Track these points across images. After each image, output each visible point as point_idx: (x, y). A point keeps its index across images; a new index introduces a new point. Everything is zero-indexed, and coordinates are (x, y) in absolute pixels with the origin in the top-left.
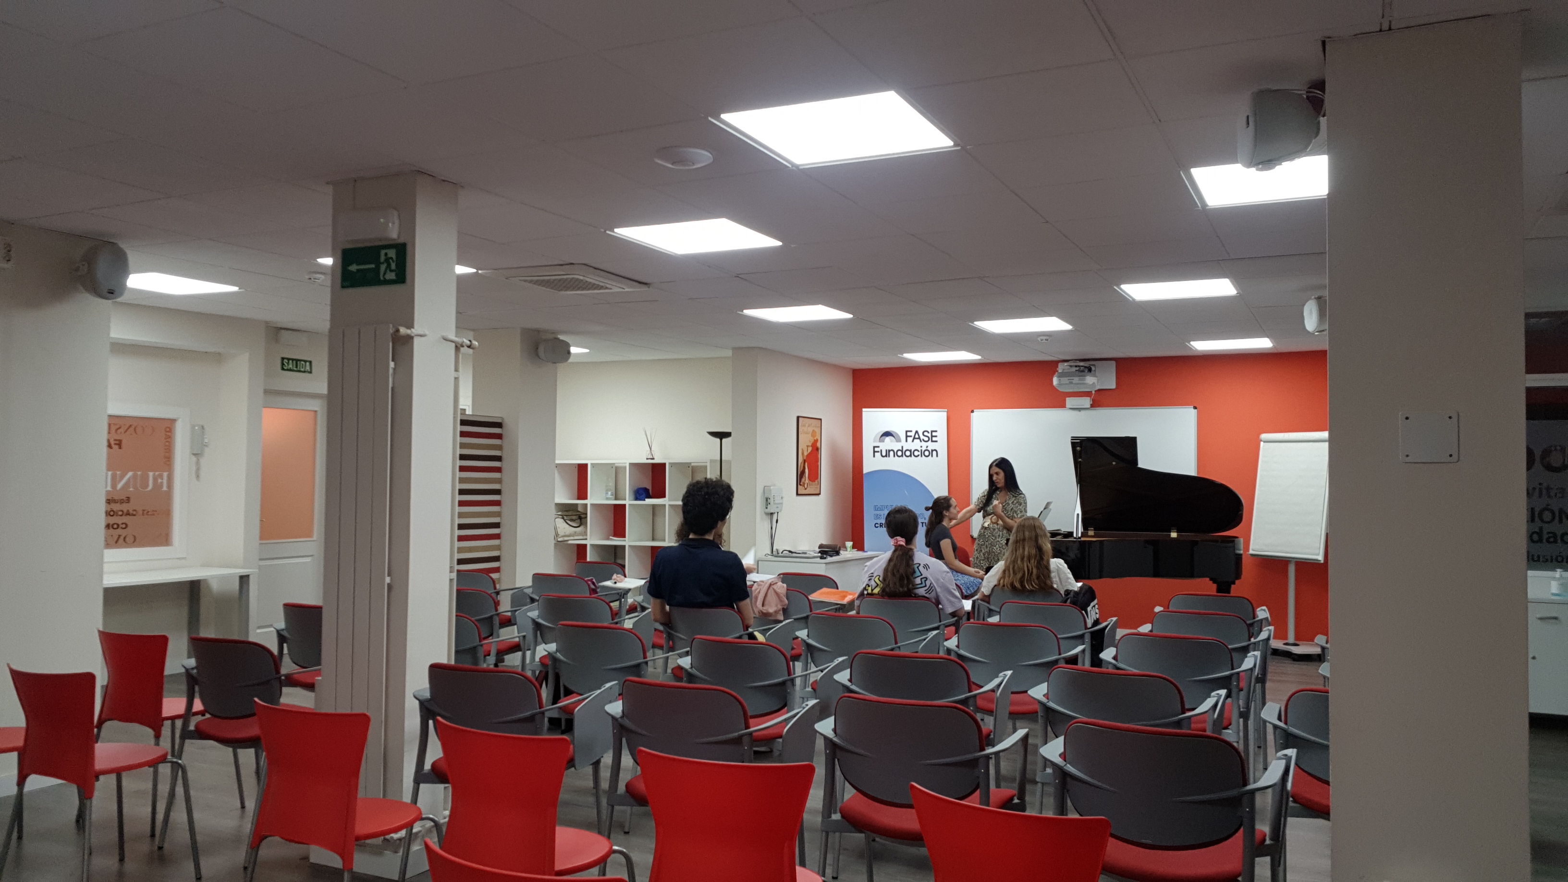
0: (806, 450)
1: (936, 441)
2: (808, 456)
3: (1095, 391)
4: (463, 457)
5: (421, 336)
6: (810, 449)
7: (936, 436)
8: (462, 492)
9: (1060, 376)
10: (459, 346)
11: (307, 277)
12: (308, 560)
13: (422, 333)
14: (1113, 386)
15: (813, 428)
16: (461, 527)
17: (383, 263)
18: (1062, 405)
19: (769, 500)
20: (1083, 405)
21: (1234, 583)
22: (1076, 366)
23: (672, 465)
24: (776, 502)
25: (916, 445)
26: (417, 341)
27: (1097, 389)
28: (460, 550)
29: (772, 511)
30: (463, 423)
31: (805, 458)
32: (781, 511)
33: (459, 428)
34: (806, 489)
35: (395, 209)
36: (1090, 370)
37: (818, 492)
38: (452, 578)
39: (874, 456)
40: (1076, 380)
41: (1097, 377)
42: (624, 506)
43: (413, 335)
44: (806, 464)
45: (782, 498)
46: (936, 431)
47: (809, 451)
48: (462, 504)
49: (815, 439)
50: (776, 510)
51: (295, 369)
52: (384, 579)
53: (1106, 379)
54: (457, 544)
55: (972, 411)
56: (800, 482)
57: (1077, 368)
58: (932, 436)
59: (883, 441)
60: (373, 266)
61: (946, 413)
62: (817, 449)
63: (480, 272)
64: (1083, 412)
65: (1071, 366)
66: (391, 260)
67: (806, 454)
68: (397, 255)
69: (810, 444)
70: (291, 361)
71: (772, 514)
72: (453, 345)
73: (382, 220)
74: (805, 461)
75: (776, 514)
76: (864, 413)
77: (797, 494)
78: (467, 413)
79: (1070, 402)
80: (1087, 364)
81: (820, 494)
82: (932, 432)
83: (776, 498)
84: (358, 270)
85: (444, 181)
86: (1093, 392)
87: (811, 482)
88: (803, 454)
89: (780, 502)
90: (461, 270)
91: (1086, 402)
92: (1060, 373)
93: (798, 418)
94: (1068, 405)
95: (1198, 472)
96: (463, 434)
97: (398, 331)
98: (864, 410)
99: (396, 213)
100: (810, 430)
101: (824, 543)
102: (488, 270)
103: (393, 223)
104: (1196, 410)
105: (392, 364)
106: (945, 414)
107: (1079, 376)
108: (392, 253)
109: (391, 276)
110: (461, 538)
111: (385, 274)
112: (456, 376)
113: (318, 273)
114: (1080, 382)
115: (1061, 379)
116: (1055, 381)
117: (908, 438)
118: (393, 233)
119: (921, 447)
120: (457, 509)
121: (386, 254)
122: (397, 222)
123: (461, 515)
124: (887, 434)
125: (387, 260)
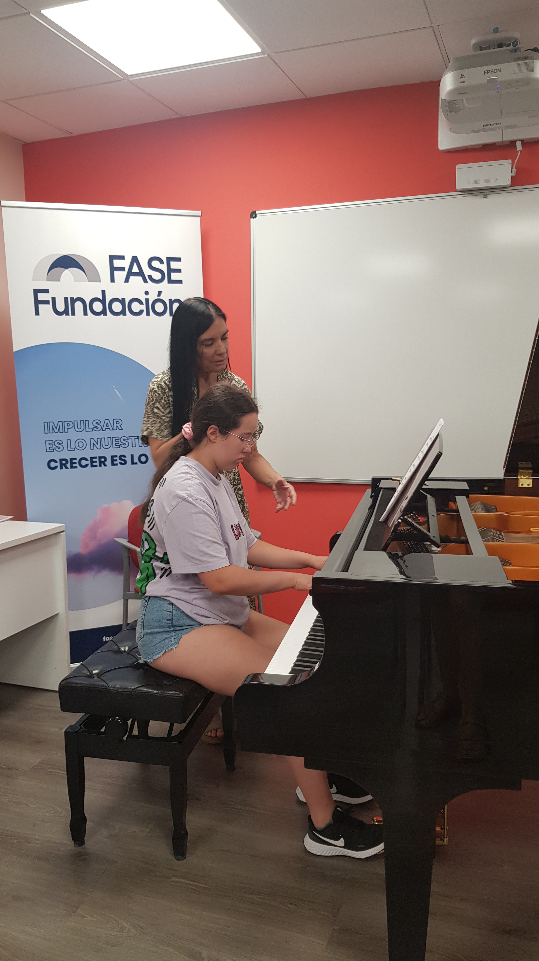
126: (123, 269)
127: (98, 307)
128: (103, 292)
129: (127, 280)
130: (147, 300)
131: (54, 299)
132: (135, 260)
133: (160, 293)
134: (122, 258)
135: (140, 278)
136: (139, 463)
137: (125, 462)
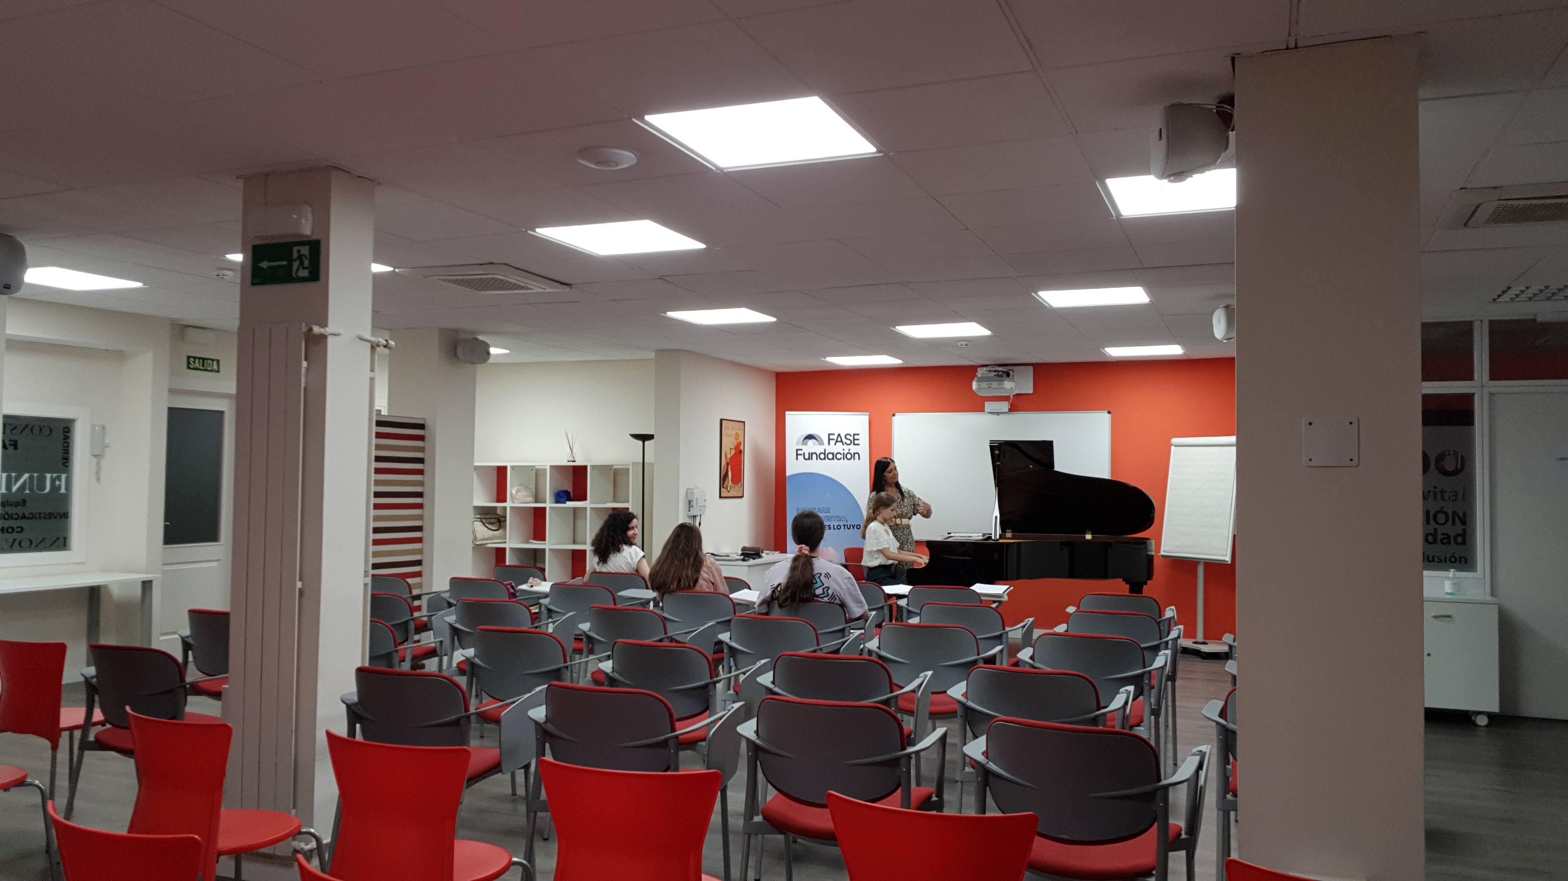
0: (729, 453)
1: (858, 445)
2: (731, 458)
3: (1013, 396)
4: (378, 459)
5: (335, 335)
6: (733, 452)
7: (858, 440)
8: (377, 495)
9: (977, 382)
10: (374, 345)
11: (216, 273)
12: (215, 564)
13: (336, 332)
14: (1031, 391)
15: (736, 431)
16: (376, 530)
17: (295, 260)
18: (981, 409)
19: (691, 503)
20: (1001, 410)
21: (1146, 584)
22: (995, 371)
23: (593, 467)
24: (699, 505)
25: (839, 448)
26: (330, 340)
27: (1015, 393)
28: (375, 554)
29: (695, 514)
30: (379, 423)
31: (728, 461)
32: (703, 514)
33: (375, 429)
34: (729, 492)
35: (311, 206)
36: (1008, 375)
37: (742, 496)
38: (366, 583)
39: (797, 459)
40: (995, 384)
41: (1015, 382)
42: (545, 509)
43: (327, 334)
44: (729, 466)
45: (705, 501)
46: (858, 434)
47: (732, 454)
48: (377, 507)
49: (739, 442)
50: (699, 514)
51: (202, 368)
52: (295, 585)
53: (1023, 384)
54: (372, 548)
55: (894, 415)
56: (723, 485)
57: (996, 373)
58: (854, 439)
59: (806, 444)
60: (285, 263)
61: (868, 416)
62: (740, 452)
63: (397, 270)
64: (1001, 416)
65: (990, 371)
66: (304, 258)
67: (729, 456)
68: (310, 253)
69: (733, 447)
70: (197, 360)
71: (694, 517)
72: (369, 345)
73: (295, 216)
74: (728, 464)
75: (699, 516)
76: (787, 416)
77: (721, 497)
78: (383, 413)
79: (989, 406)
80: (1005, 369)
81: (743, 497)
82: (854, 435)
83: (699, 501)
84: (270, 268)
85: (360, 177)
86: (1011, 397)
87: (734, 485)
88: (726, 456)
89: (704, 504)
90: (377, 268)
91: (1005, 406)
92: (982, 377)
93: (721, 420)
94: (986, 410)
95: (1112, 477)
96: (379, 435)
97: (311, 330)
98: (787, 413)
99: (309, 209)
100: (734, 432)
101: (747, 545)
102: (404, 268)
103: (307, 220)
104: (1110, 415)
105: (305, 364)
106: (867, 418)
107: (997, 381)
108: (305, 250)
109: (304, 273)
110: (376, 542)
111: (298, 270)
112: (372, 377)
113: (226, 269)
114: (1000, 387)
115: (980, 383)
116: (975, 385)
117: (831, 441)
118: (307, 229)
119: (844, 450)
120: (373, 512)
121: (299, 251)
122: (310, 216)
123: (376, 518)
124: (810, 437)
125: (300, 257)
126: (833, 439)
127: (822, 456)
128: (825, 450)
129: (835, 444)
130: (844, 453)
131: (804, 453)
132: (839, 435)
133: (849, 450)
134: (834, 434)
135: (841, 443)
136: (837, 529)
137: (830, 528)
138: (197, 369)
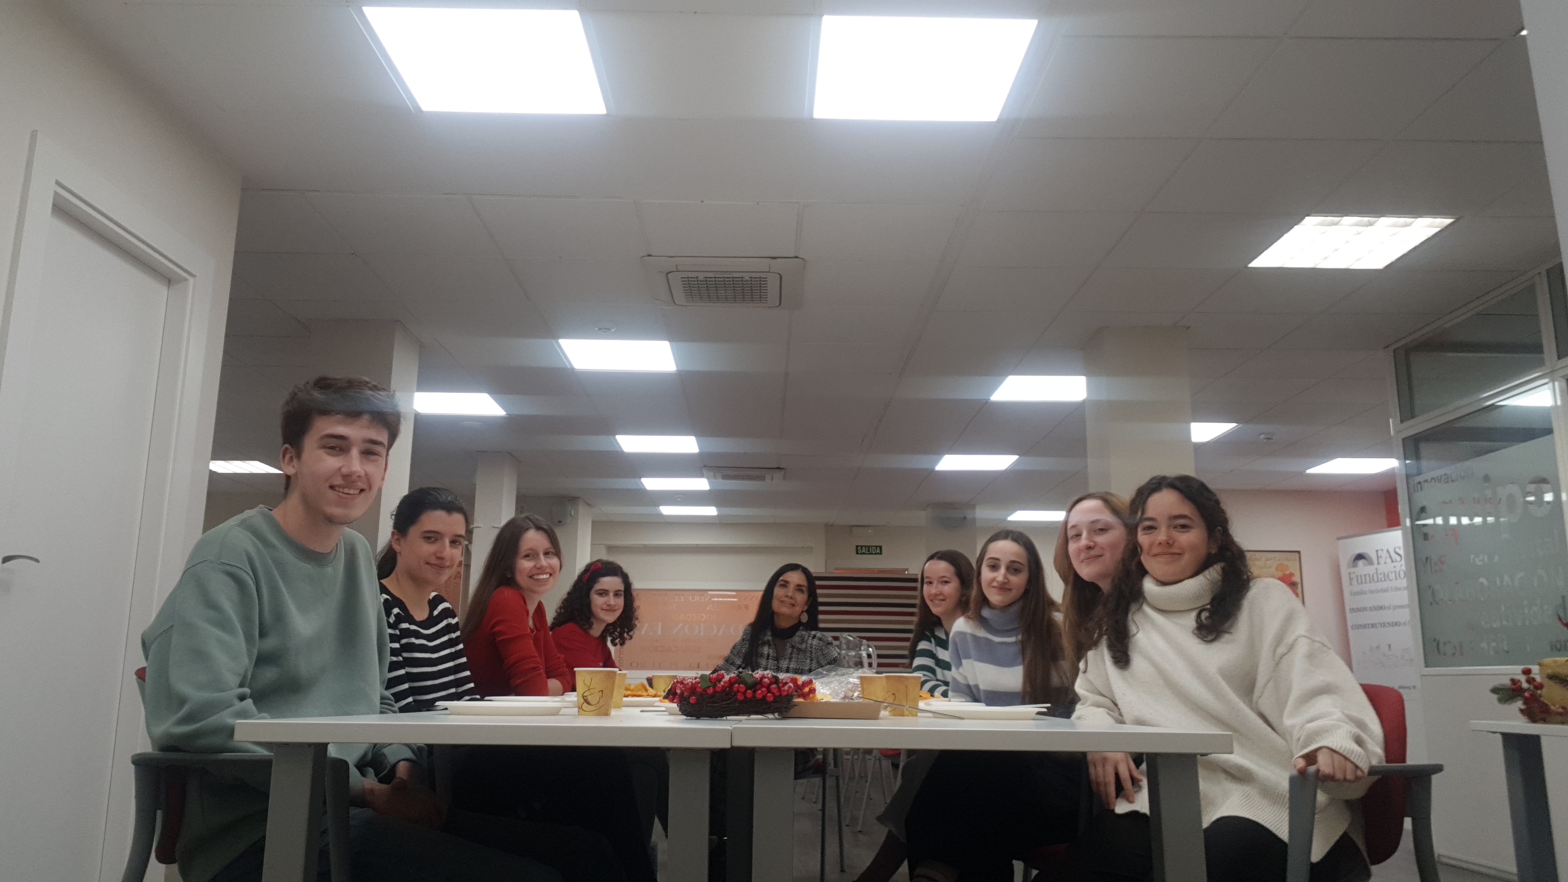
138: (864, 553)
